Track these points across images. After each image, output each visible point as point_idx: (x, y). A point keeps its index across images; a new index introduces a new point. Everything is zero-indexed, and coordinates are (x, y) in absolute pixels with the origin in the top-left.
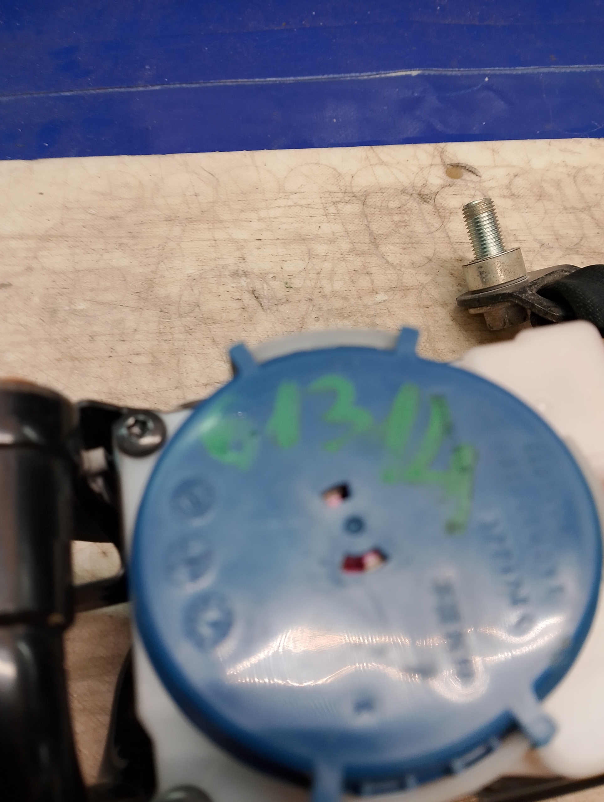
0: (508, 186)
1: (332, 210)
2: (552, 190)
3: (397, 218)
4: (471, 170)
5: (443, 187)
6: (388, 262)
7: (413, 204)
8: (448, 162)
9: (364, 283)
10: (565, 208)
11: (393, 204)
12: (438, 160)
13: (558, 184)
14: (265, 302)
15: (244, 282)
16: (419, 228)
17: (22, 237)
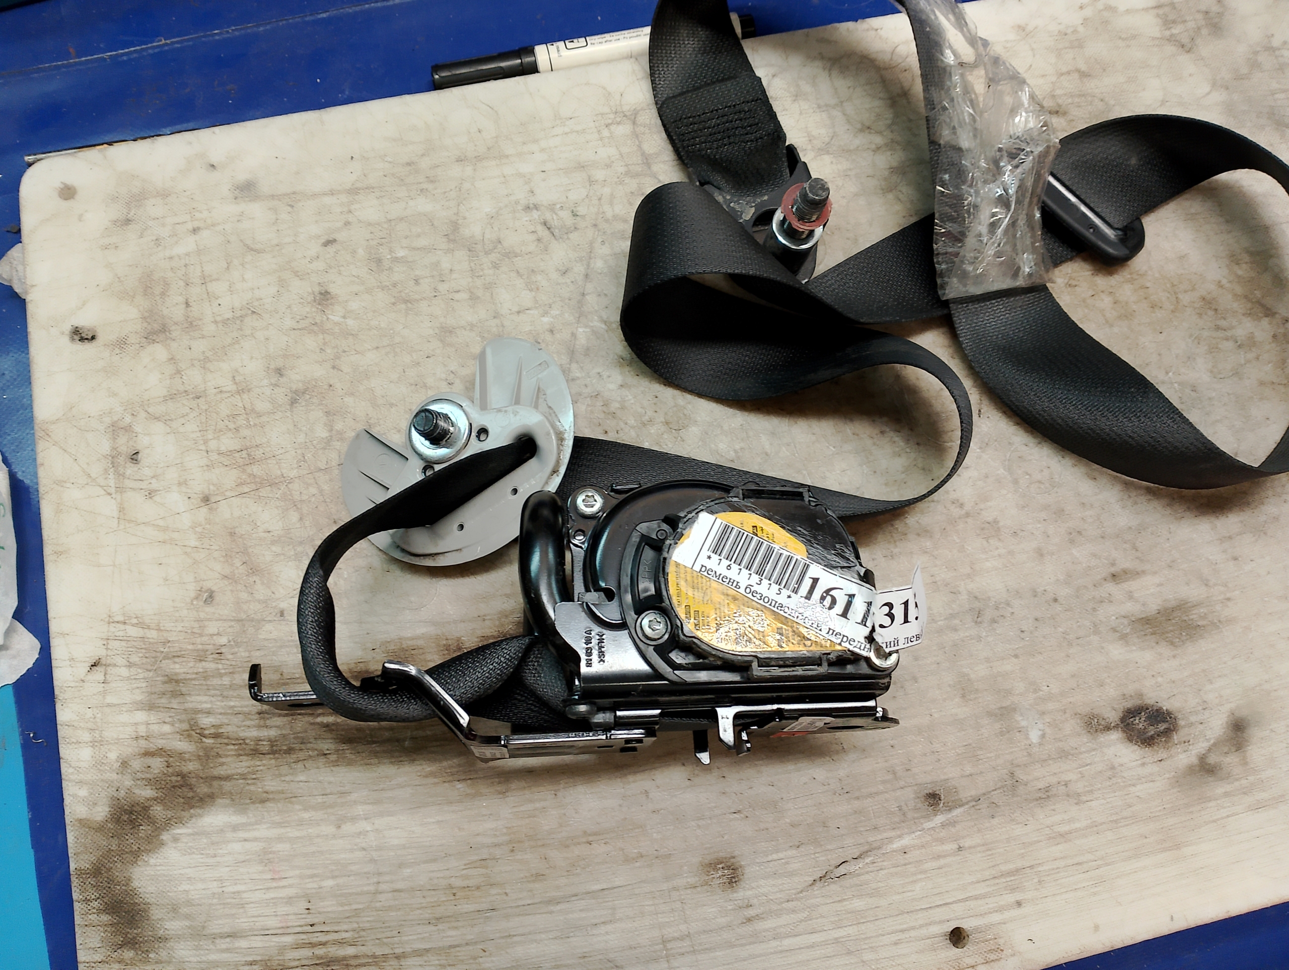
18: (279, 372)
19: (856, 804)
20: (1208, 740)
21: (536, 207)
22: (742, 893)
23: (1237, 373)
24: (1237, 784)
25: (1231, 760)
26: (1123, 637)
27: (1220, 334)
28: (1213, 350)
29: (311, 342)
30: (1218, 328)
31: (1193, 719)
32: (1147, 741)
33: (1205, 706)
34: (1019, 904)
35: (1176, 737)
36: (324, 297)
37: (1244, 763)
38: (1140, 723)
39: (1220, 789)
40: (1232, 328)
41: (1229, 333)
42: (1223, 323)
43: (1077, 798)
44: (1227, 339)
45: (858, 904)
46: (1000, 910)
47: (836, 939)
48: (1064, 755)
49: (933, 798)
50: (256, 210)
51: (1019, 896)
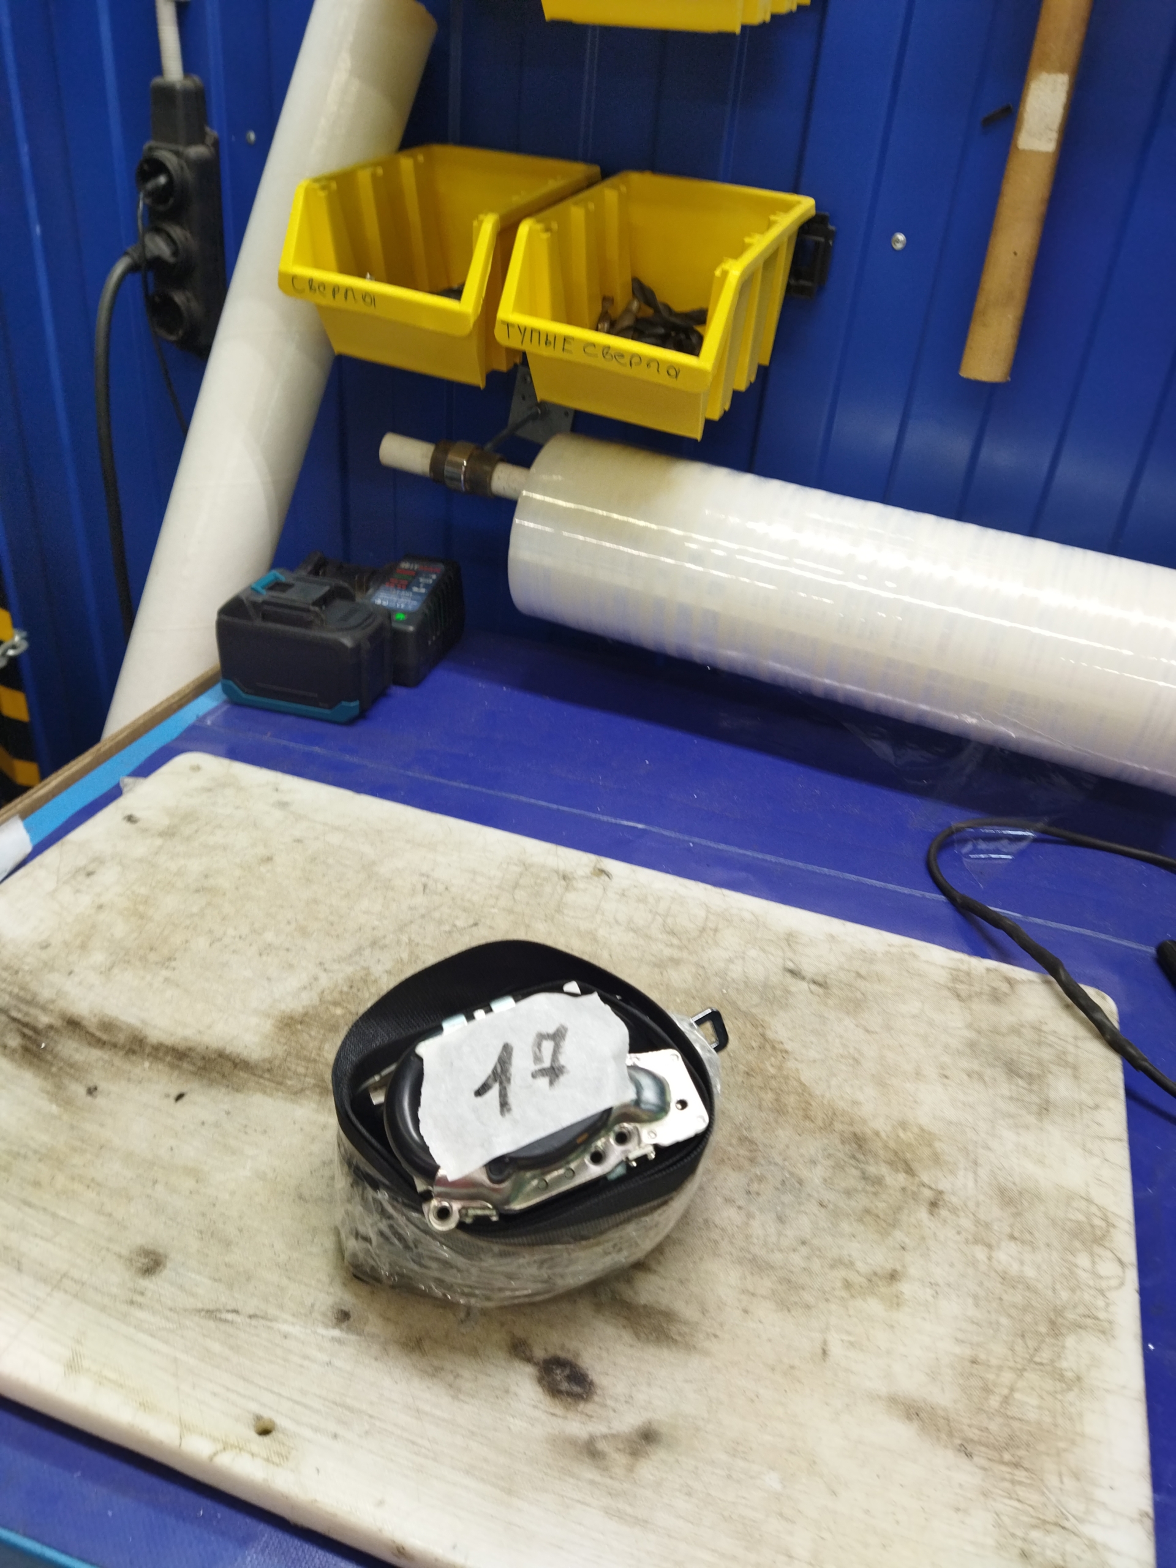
0: (624, 890)
1: (505, 866)
2: (651, 900)
3: (539, 881)
4: (608, 875)
5: (583, 877)
6: (514, 898)
7: (555, 878)
8: (598, 866)
9: (492, 902)
10: (651, 911)
11: (543, 875)
12: (592, 865)
13: (658, 900)
14: (427, 891)
15: (424, 879)
16: (548, 889)
17: (325, 824)
18: (206, 876)
20: (610, 1428)
21: (428, 877)
23: (848, 1193)
24: (609, 1481)
25: (618, 1458)
27: (853, 1162)
28: (839, 1167)
29: (238, 872)
30: (854, 1157)
31: (609, 1402)
32: (554, 1391)
33: (629, 1400)
34: (335, 1436)
35: (581, 1406)
36: (269, 859)
37: (630, 1469)
38: (559, 1373)
39: (588, 1473)
40: (867, 1163)
41: (862, 1166)
42: (861, 1157)
43: (457, 1394)
44: (856, 1168)
46: (316, 1430)
47: (177, 1359)
48: (474, 1352)
49: (344, 1315)
50: (278, 814)
51: (340, 1431)
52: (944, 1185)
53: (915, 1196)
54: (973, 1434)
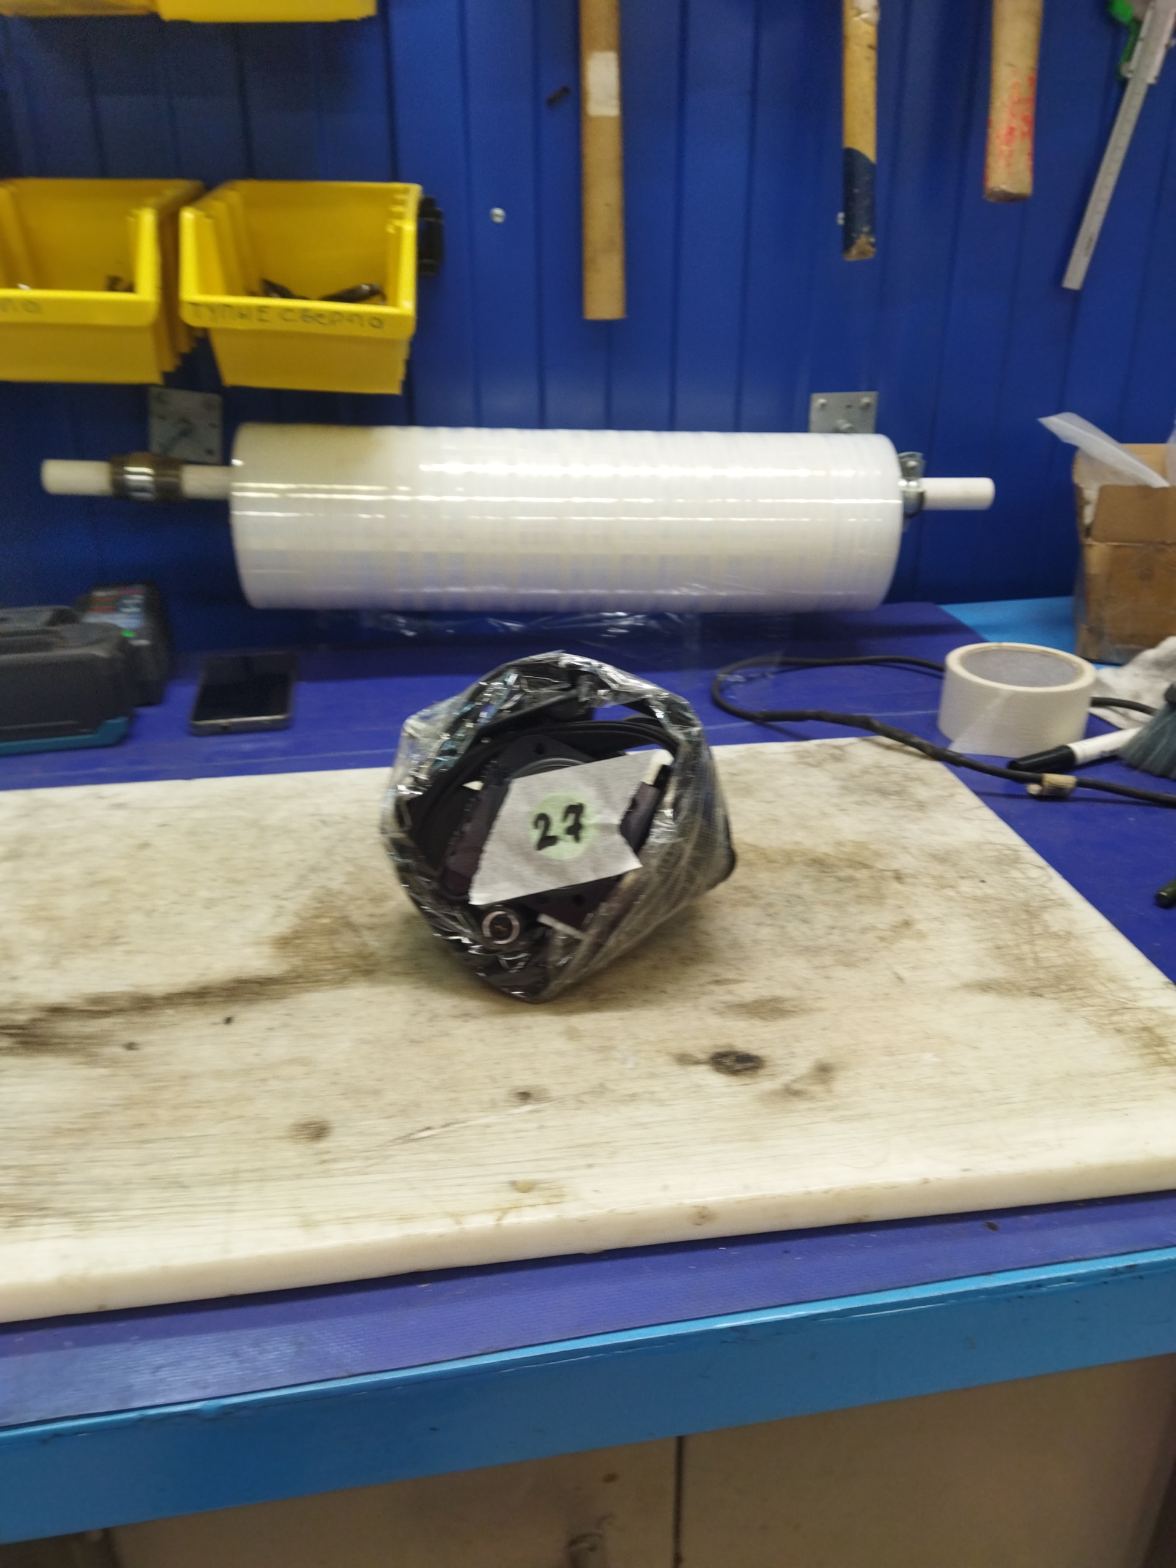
14: (328, 824)
15: (317, 818)
17: (179, 808)
18: (91, 874)
19: (453, 1095)
20: (794, 1076)
21: (319, 815)
22: (322, 1145)
23: (838, 891)
24: (822, 1104)
25: (817, 1089)
26: (720, 1014)
27: (824, 874)
28: (817, 880)
29: (121, 862)
30: (823, 872)
31: (779, 1062)
32: (734, 1072)
33: (793, 1055)
34: (590, 1166)
35: (761, 1072)
36: (146, 845)
37: (829, 1091)
38: (728, 1062)
39: (802, 1105)
40: (835, 872)
41: (833, 874)
42: (827, 870)
43: (662, 1103)
44: (830, 876)
45: (433, 1157)
46: (571, 1169)
47: (404, 1178)
48: (652, 1076)
49: (525, 1096)
50: (121, 813)
51: (590, 1161)
52: (895, 865)
53: (882, 878)
54: (1033, 984)
